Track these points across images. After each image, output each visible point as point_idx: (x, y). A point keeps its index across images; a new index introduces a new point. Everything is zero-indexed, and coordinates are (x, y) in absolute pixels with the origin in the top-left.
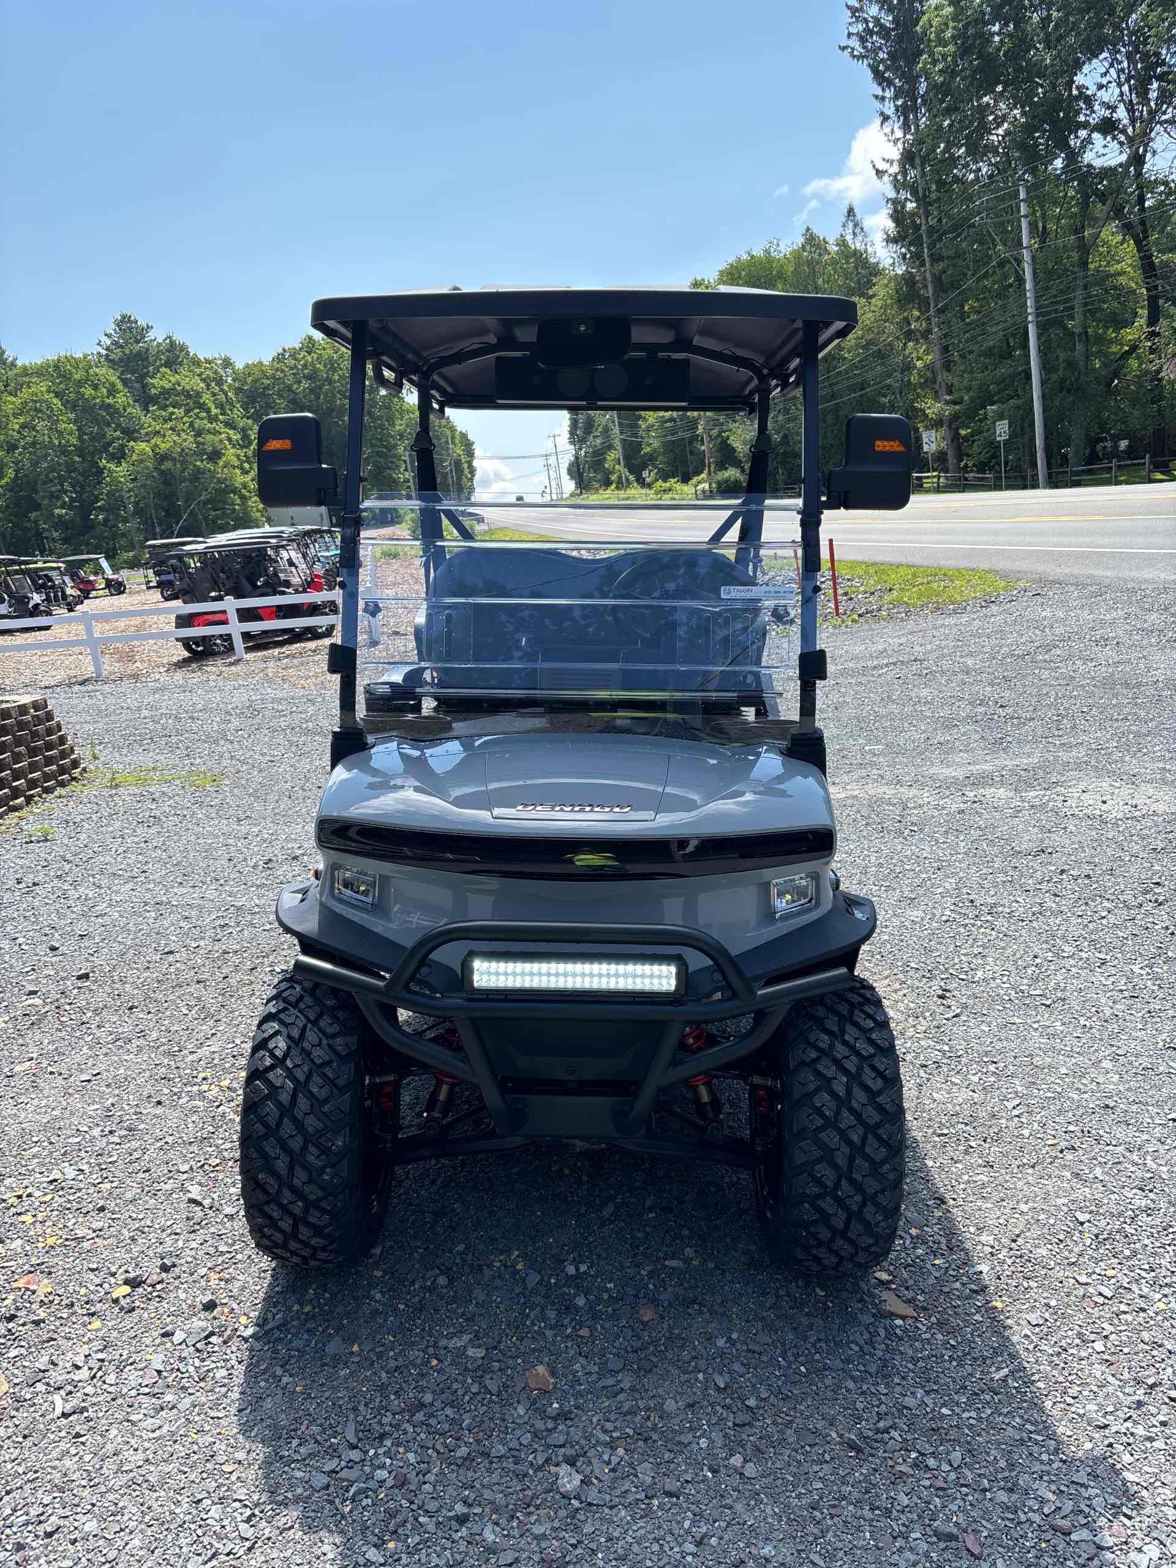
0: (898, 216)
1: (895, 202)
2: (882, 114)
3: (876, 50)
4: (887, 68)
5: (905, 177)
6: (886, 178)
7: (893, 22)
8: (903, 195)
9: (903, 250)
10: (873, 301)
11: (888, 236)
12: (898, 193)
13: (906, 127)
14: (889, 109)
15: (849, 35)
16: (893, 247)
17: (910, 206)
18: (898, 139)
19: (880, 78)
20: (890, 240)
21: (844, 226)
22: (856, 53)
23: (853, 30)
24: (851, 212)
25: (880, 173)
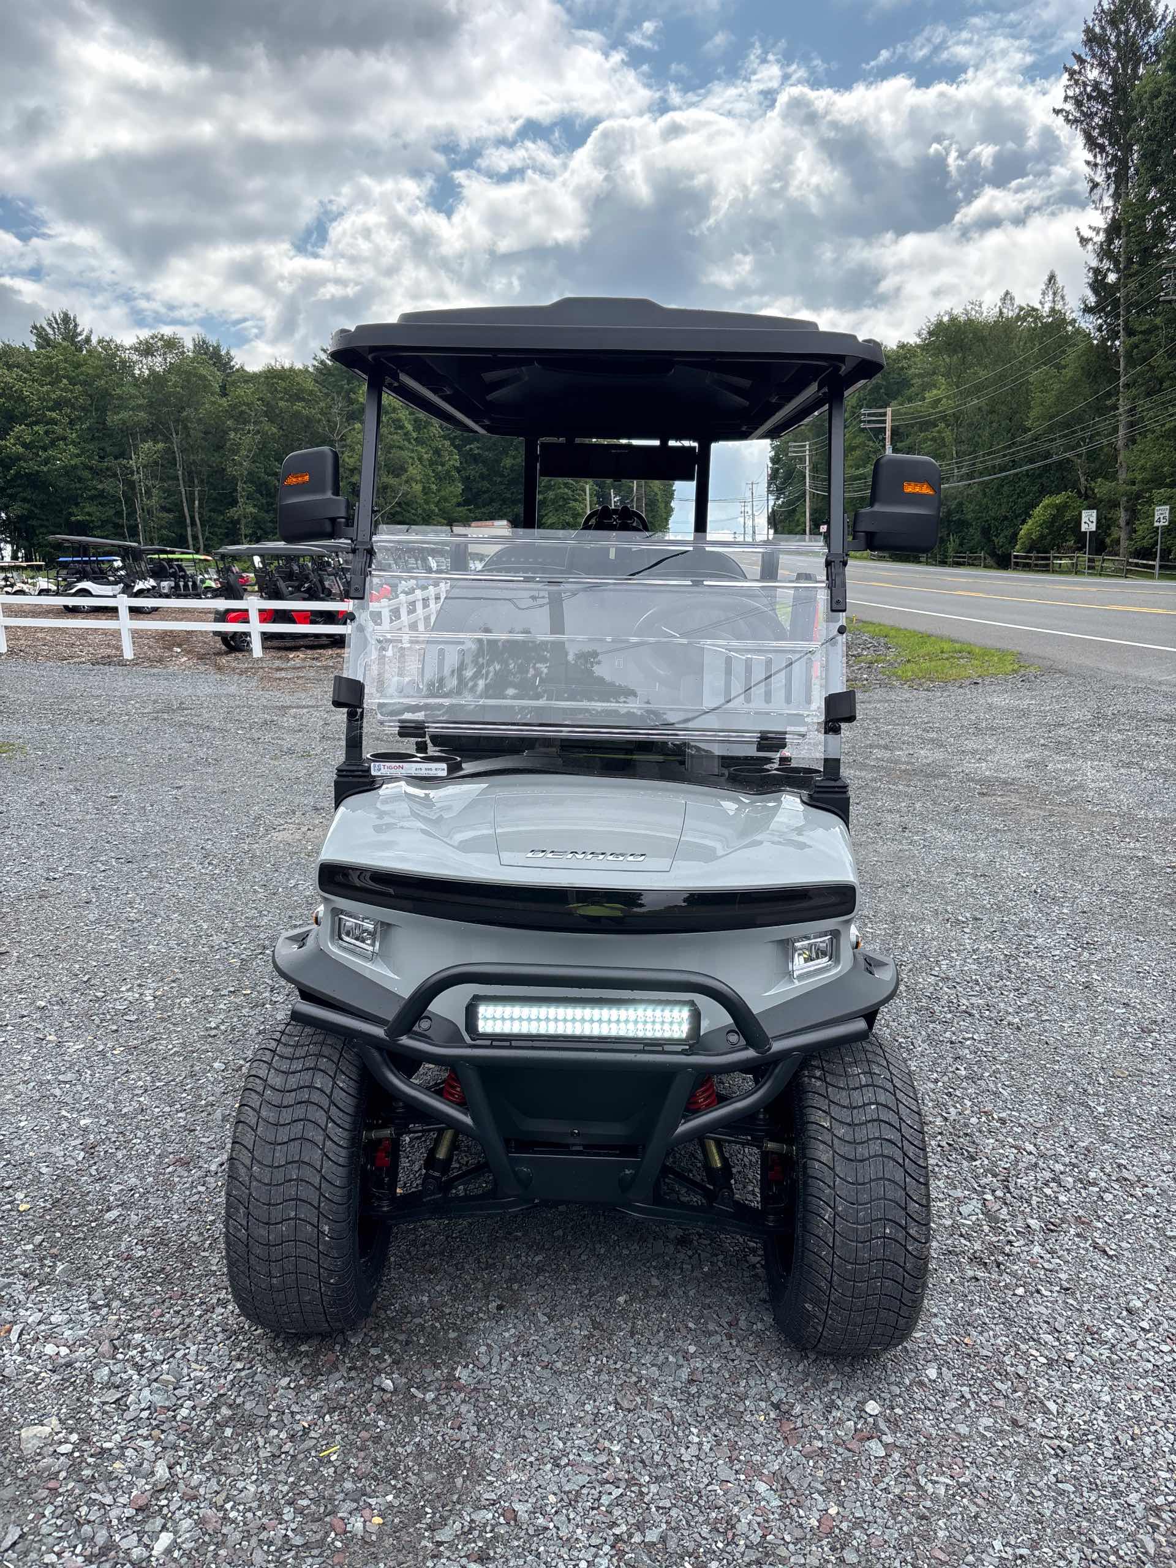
0: (1098, 284)
1: (1097, 271)
2: (1092, 181)
3: (1091, 116)
4: (1101, 135)
5: (1109, 246)
6: (1090, 247)
7: (1111, 87)
8: (1106, 264)
9: (1100, 321)
10: (1064, 371)
11: (1086, 306)
12: (1101, 261)
13: (1116, 196)
14: (1100, 178)
15: (1066, 98)
16: (1091, 318)
17: (1112, 278)
18: (1107, 208)
19: (1091, 143)
20: (1087, 310)
21: (1044, 294)
22: (1070, 117)
23: (1070, 93)
24: (1052, 278)
25: (1084, 241)
